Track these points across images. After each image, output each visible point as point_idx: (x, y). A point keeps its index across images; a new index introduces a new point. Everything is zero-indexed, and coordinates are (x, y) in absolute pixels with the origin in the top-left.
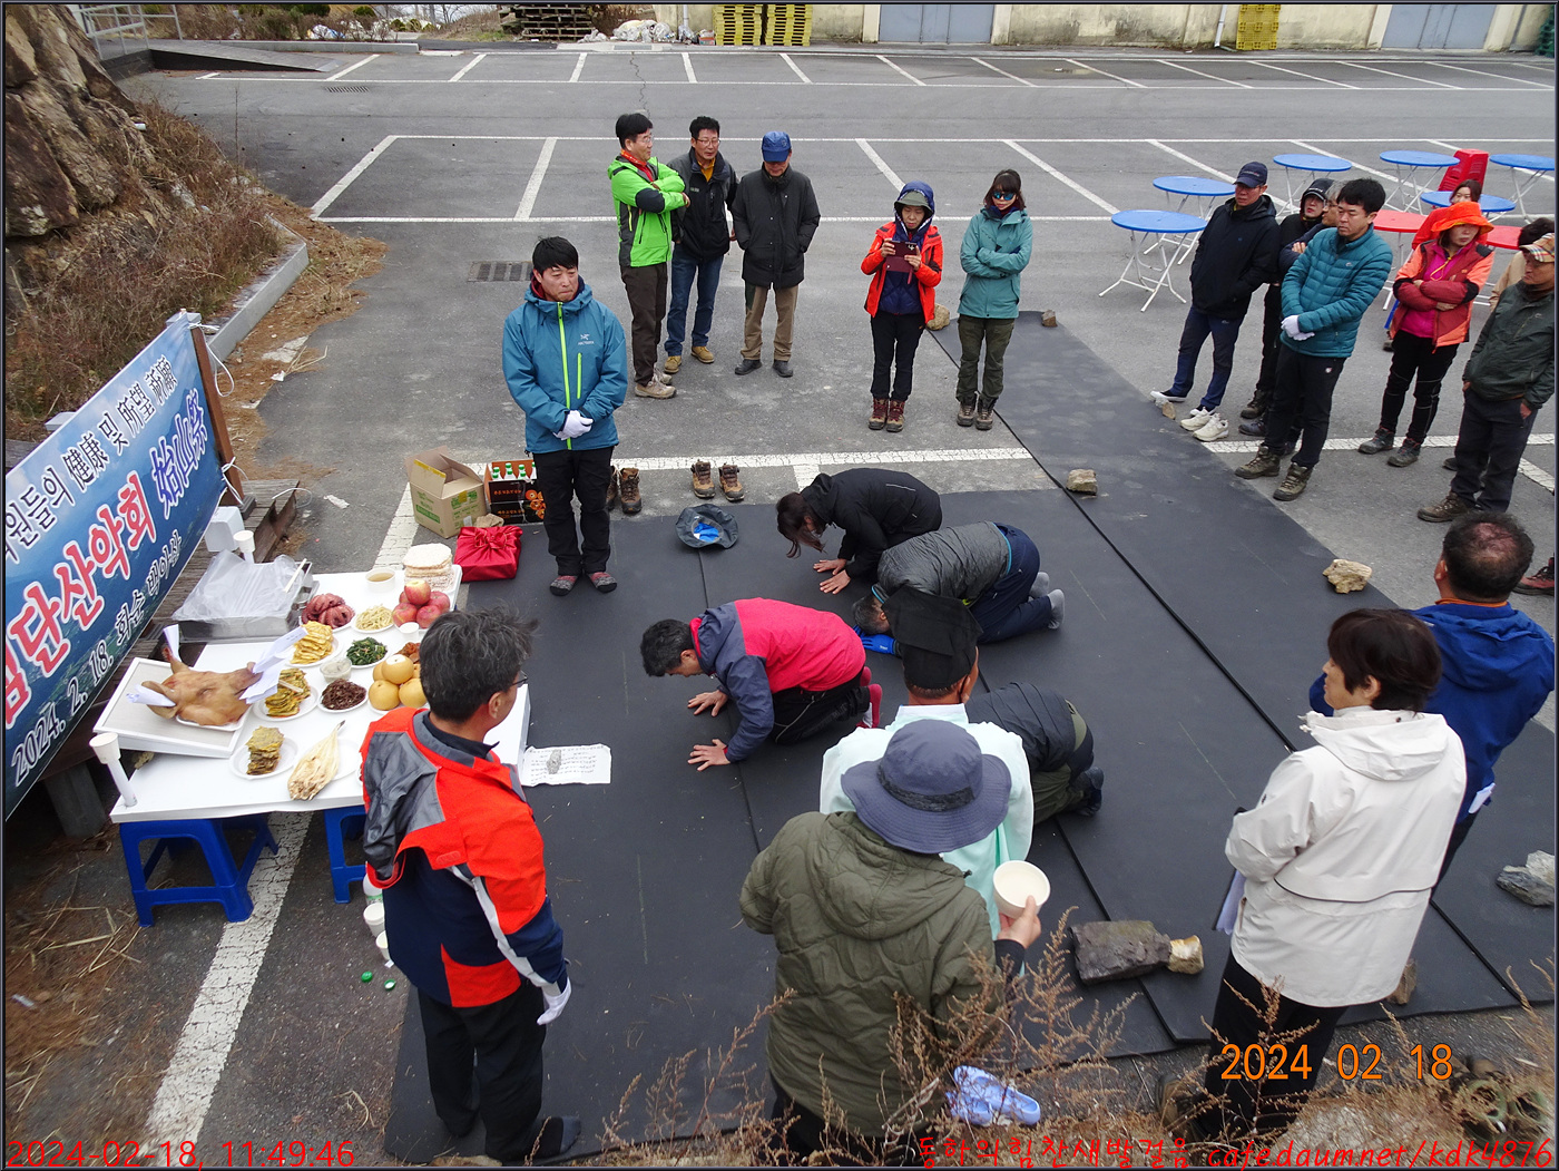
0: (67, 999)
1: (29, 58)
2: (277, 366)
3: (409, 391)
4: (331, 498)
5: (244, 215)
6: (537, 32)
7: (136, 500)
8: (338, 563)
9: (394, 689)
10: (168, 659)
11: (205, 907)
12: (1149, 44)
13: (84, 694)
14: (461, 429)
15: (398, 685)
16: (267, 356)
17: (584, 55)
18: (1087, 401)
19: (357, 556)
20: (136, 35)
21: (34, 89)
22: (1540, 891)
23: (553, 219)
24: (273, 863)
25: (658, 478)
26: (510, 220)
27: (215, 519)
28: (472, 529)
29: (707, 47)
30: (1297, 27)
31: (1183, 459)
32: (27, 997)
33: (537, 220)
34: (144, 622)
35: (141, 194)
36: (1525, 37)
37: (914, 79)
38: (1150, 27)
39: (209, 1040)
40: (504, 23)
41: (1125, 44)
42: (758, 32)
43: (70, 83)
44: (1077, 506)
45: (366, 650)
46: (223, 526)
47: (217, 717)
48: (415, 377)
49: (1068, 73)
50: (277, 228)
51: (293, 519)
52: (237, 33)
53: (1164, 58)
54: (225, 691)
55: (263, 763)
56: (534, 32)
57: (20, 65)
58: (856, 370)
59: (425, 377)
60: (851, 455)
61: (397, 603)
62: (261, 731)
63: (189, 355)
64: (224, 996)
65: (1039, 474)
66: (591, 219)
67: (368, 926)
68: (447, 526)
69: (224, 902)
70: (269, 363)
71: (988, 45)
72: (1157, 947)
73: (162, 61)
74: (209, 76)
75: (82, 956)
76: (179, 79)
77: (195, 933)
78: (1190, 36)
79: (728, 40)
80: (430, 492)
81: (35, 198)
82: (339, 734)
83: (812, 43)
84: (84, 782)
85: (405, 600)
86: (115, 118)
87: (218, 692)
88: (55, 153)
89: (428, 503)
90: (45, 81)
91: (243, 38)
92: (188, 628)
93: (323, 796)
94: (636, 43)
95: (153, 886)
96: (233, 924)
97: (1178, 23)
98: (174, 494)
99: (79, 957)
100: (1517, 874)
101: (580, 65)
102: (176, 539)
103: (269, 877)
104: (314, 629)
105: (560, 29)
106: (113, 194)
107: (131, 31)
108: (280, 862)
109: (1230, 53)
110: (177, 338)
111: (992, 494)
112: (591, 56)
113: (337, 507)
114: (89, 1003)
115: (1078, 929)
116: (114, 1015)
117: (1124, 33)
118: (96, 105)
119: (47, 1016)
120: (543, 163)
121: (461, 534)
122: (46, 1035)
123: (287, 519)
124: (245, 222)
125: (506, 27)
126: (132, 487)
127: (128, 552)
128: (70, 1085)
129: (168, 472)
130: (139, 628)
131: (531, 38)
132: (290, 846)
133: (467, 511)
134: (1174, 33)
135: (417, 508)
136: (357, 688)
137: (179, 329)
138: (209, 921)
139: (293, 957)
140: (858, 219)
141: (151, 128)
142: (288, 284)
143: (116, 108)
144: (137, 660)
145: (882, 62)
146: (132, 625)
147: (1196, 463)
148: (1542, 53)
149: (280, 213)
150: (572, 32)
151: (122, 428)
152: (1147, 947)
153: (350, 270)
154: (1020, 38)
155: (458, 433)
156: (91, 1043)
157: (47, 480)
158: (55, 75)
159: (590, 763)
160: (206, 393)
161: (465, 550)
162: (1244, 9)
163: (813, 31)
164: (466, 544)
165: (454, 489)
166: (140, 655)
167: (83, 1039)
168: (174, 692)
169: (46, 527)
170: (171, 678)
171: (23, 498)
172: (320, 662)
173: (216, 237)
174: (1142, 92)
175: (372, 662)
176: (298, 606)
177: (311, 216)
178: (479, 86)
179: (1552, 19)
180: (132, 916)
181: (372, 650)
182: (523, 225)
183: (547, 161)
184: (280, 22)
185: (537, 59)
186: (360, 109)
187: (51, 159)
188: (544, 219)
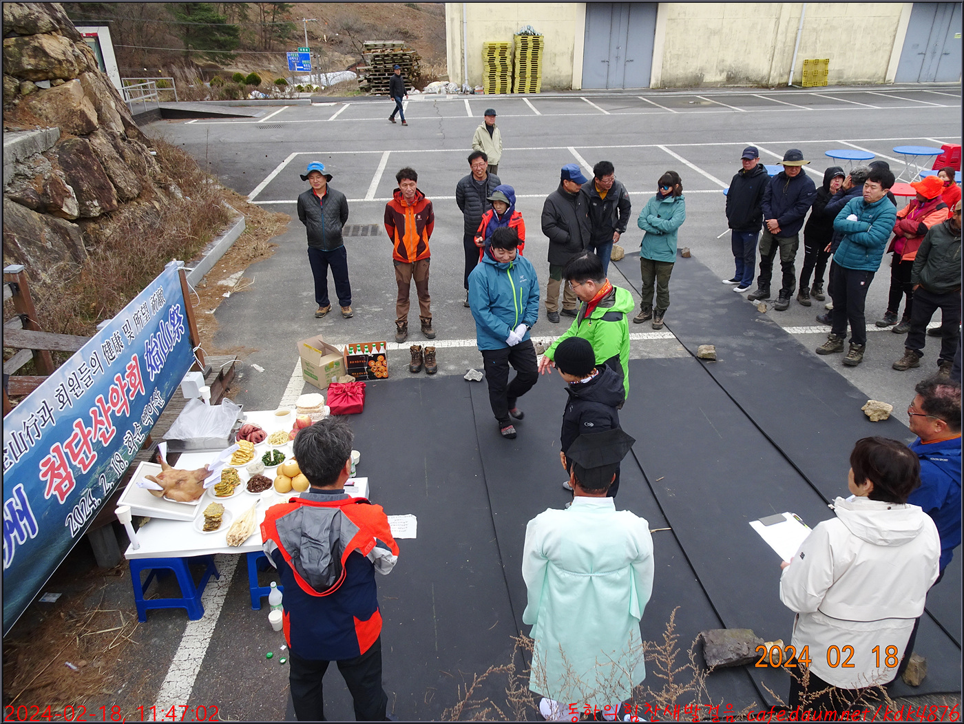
0: (96, 665)
1: (94, 118)
2: (226, 289)
3: (302, 302)
4: (255, 366)
5: (210, 202)
6: (380, 90)
8: (258, 405)
9: (289, 480)
10: (160, 462)
11: (176, 611)
12: (748, 85)
13: (112, 483)
14: (331, 324)
15: (292, 478)
16: (220, 283)
18: (710, 303)
19: (269, 401)
20: (152, 100)
21: (96, 135)
24: (216, 585)
25: (448, 352)
26: (362, 200)
27: (185, 379)
28: (336, 384)
29: (479, 96)
30: (840, 73)
31: (772, 338)
32: (73, 663)
33: (378, 200)
34: (146, 441)
35: (153, 192)
37: (603, 111)
38: (748, 75)
39: (177, 692)
40: (361, 86)
41: (732, 85)
42: (509, 86)
43: (115, 131)
44: (704, 367)
45: (273, 456)
46: (193, 384)
47: (187, 497)
48: (305, 294)
49: (697, 104)
50: (228, 208)
51: (233, 378)
52: (208, 97)
53: (757, 94)
54: (192, 481)
55: (212, 524)
56: (378, 90)
57: (89, 122)
61: (292, 429)
62: (212, 505)
63: (176, 285)
64: (186, 665)
65: (680, 348)
67: (270, 624)
68: (323, 383)
69: (187, 608)
70: (221, 287)
71: (648, 89)
72: (756, 646)
73: (166, 114)
74: (192, 122)
75: (105, 639)
76: (176, 124)
77: (170, 627)
78: (773, 80)
79: (492, 91)
80: (312, 362)
81: (94, 196)
82: (256, 507)
83: (542, 91)
84: (110, 535)
85: (297, 427)
86: (140, 149)
87: (188, 482)
88: (106, 170)
89: (311, 369)
90: (102, 131)
91: (212, 100)
92: (172, 444)
93: (247, 544)
94: (437, 95)
95: (147, 598)
96: (192, 622)
97: (765, 72)
99: (104, 640)
103: (214, 594)
104: (243, 444)
106: (137, 192)
107: (150, 98)
108: (220, 584)
109: (801, 89)
110: (170, 276)
111: (651, 361)
112: (411, 103)
113: (257, 371)
114: (109, 668)
115: (706, 633)
116: (122, 676)
117: (732, 79)
118: (130, 142)
119: (84, 675)
120: (382, 166)
121: (330, 387)
122: (84, 686)
123: (229, 379)
124: (210, 205)
125: (361, 88)
126: (134, 364)
130: (142, 445)
132: (226, 574)
133: (334, 373)
134: (762, 78)
135: (305, 372)
136: (267, 479)
137: (172, 271)
138: (179, 620)
139: (226, 642)
141: (159, 154)
142: (234, 238)
143: (140, 143)
144: (142, 463)
145: (584, 101)
147: (779, 340)
149: (230, 200)
152: (750, 646)
153: (269, 232)
154: (668, 85)
155: (329, 327)
156: (108, 693)
157: (92, 359)
158: (108, 127)
159: (404, 526)
160: (186, 307)
161: (332, 396)
162: (806, 63)
163: (542, 84)
164: (332, 393)
165: (327, 360)
166: (144, 460)
167: (104, 690)
168: (163, 482)
169: (88, 387)
170: (162, 473)
171: (79, 369)
172: (245, 464)
173: (194, 215)
174: (743, 114)
175: (276, 464)
176: (234, 431)
177: (248, 201)
178: (346, 123)
180: (134, 616)
181: (276, 457)
182: (370, 202)
183: (385, 165)
184: (233, 90)
185: (379, 106)
186: (277, 138)
187: (104, 174)
188: (382, 199)
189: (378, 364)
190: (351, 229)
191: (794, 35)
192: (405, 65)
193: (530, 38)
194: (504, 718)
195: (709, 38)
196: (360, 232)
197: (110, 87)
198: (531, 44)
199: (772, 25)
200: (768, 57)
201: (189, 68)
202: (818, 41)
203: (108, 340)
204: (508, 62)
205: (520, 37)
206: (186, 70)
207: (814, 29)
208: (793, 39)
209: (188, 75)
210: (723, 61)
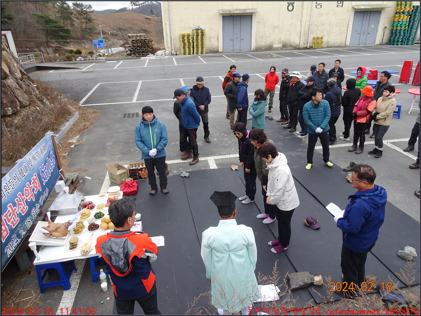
1: (7, 72)
2: (72, 144)
3: (107, 148)
4: (87, 177)
5: (62, 106)
6: (136, 55)
7: (36, 180)
8: (90, 193)
9: (107, 224)
11: (58, 287)
12: (291, 48)
13: (26, 232)
14: (121, 156)
15: (108, 223)
16: (69, 141)
17: (148, 60)
18: (282, 138)
19: (95, 191)
20: (33, 62)
21: (9, 78)
22: (408, 256)
23: (142, 101)
24: (76, 274)
25: (173, 165)
26: (131, 102)
27: (57, 184)
28: (125, 182)
29: (179, 56)
30: (328, 42)
33: (138, 102)
34: (40, 212)
35: (35, 102)
36: (385, 41)
37: (232, 61)
38: (291, 44)
40: (127, 53)
41: (285, 49)
42: (192, 51)
43: (17, 76)
45: (99, 215)
46: (60, 185)
47: (61, 235)
48: (108, 144)
49: (271, 57)
50: (71, 108)
51: (78, 183)
52: (58, 60)
53: (295, 52)
54: (63, 228)
55: (73, 246)
56: (135, 55)
57: (5, 73)
58: (222, 134)
59: (111, 144)
60: (222, 156)
61: (107, 202)
62: (73, 238)
63: (50, 142)
67: (102, 288)
68: (119, 182)
69: (63, 285)
70: (70, 143)
71: (250, 51)
72: (310, 278)
73: (39, 68)
74: (51, 71)
75: (26, 303)
76: (44, 72)
77: (56, 294)
78: (301, 46)
79: (185, 54)
80: (113, 173)
81: (9, 105)
82: (92, 237)
83: (206, 53)
84: (25, 256)
85: (109, 201)
86: (29, 84)
87: (61, 228)
88: (14, 94)
89: (113, 176)
90: (11, 76)
91: (60, 61)
92: (53, 212)
93: (90, 254)
94: (161, 56)
95: (44, 282)
96: (66, 291)
97: (298, 43)
98: (46, 178)
99: (24, 303)
100: (402, 252)
101: (147, 62)
102: (47, 190)
104: (85, 210)
105: (141, 54)
106: (28, 103)
107: (31, 62)
108: (78, 274)
109: (313, 49)
110: (47, 138)
112: (150, 60)
113: (88, 179)
115: (290, 275)
117: (285, 46)
118: (24, 81)
121: (122, 183)
123: (76, 183)
124: (63, 107)
125: (127, 54)
126: (35, 177)
127: (34, 194)
129: (45, 173)
132: (80, 268)
133: (123, 177)
134: (297, 45)
135: (110, 177)
136: (97, 225)
137: (48, 136)
138: (59, 291)
139: (82, 299)
140: (220, 96)
141: (38, 86)
142: (74, 121)
143: (29, 82)
144: (39, 222)
145: (224, 57)
146: (37, 213)
148: (390, 44)
149: (71, 104)
150: (145, 54)
151: (33, 162)
152: (308, 278)
153: (90, 118)
154: (259, 49)
157: (14, 176)
158: (14, 75)
159: (159, 241)
160: (55, 152)
161: (123, 188)
162: (314, 38)
163: (206, 50)
164: (123, 186)
165: (120, 172)
166: (39, 221)
168: (49, 229)
169: (13, 189)
170: (49, 225)
171: (9, 181)
172: (87, 219)
173: (55, 112)
174: (290, 60)
175: (101, 218)
176: (81, 205)
177: (79, 105)
178: (121, 69)
179: (391, 36)
180: (39, 291)
181: (100, 215)
182: (134, 103)
183: (140, 87)
184: (70, 57)
185: (136, 62)
186: (91, 77)
187: (13, 96)
188: (140, 102)
189: (143, 172)
190: (127, 115)
191: (308, 27)
192: (146, 44)
193: (200, 31)
194: (208, 313)
195: (274, 29)
196: (131, 116)
197: (14, 58)
198: (200, 34)
199: (299, 24)
200: (298, 37)
201: (49, 48)
202: (318, 30)
203: (21, 168)
204: (191, 41)
205: (195, 31)
206: (47, 49)
207: (316, 25)
208: (308, 29)
209: (48, 51)
210: (280, 38)
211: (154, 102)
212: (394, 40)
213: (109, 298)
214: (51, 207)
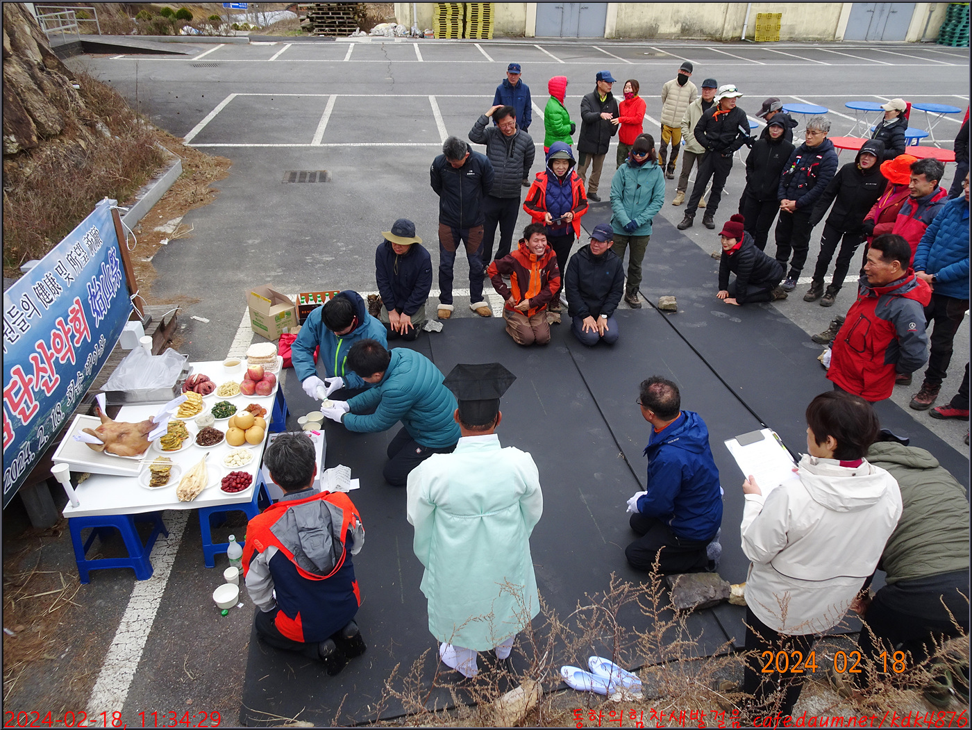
0: (35, 629)
1: (7, 43)
2: (164, 236)
3: (247, 250)
4: (198, 317)
5: (142, 142)
6: (323, 30)
7: (79, 315)
9: (241, 433)
10: (99, 415)
11: (122, 571)
12: (702, 38)
13: (47, 436)
14: (280, 274)
15: (245, 430)
16: (157, 229)
17: (353, 44)
19: (216, 352)
20: (73, 32)
21: (10, 62)
23: (336, 145)
24: (165, 543)
26: (308, 145)
27: (126, 329)
28: (288, 335)
29: (429, 40)
30: (792, 28)
32: (11, 630)
33: (326, 145)
34: (84, 392)
35: (75, 128)
36: (931, 33)
37: (557, 59)
38: (702, 27)
39: (126, 654)
40: (302, 25)
41: (687, 38)
42: (460, 30)
43: (32, 59)
44: (665, 318)
45: (224, 408)
46: (131, 333)
47: (130, 451)
48: (250, 242)
49: (652, 55)
50: (162, 150)
51: (175, 329)
52: (135, 31)
53: (711, 47)
54: (135, 434)
55: (160, 479)
56: (321, 30)
59: (257, 241)
61: (243, 380)
63: (110, 226)
64: (135, 626)
66: (359, 145)
68: (274, 333)
69: (135, 568)
70: (158, 233)
71: (603, 39)
72: (722, 588)
73: (88, 48)
74: (118, 57)
75: (44, 603)
76: (100, 59)
77: (116, 587)
78: (726, 33)
79: (442, 35)
80: (261, 312)
81: (11, 130)
82: (206, 461)
83: (494, 37)
84: (45, 493)
85: (248, 377)
86: (61, 81)
87: (131, 435)
88: (23, 103)
89: (260, 319)
90: (16, 58)
91: (139, 34)
92: (109, 395)
93: (199, 500)
94: (385, 37)
95: (89, 558)
96: (140, 582)
97: (719, 25)
98: (102, 312)
101: (350, 51)
102: (103, 340)
104: (190, 396)
105: (337, 29)
106: (59, 128)
107: (68, 29)
108: (170, 543)
109: (752, 43)
110: (102, 215)
112: (357, 45)
113: (201, 323)
114: (49, 632)
116: (65, 639)
117: (686, 31)
118: (49, 73)
119: (22, 641)
120: (328, 111)
121: (281, 338)
122: (23, 652)
123: (171, 330)
124: (142, 145)
125: (303, 28)
126: (77, 307)
127: (74, 347)
128: (38, 684)
129: (98, 298)
130: (80, 396)
131: (319, 34)
132: (176, 532)
133: (285, 324)
134: (717, 31)
135: (254, 322)
136: (218, 432)
137: (104, 209)
138: (125, 580)
139: (179, 602)
141: (83, 88)
142: (170, 183)
143: (61, 75)
144: (78, 415)
145: (537, 49)
146: (76, 394)
148: (941, 43)
149: (164, 141)
150: (345, 31)
151: (70, 270)
152: (716, 589)
153: (208, 176)
154: (623, 34)
155: (278, 276)
156: (51, 657)
158: (23, 54)
160: (121, 250)
161: (284, 348)
162: (759, 16)
163: (495, 30)
164: (284, 344)
165: (276, 310)
166: (80, 413)
167: (45, 655)
168: (103, 435)
169: (23, 331)
170: (101, 426)
172: (194, 417)
173: (124, 155)
175: (227, 416)
177: (183, 143)
178: (288, 63)
179: (947, 22)
180: (76, 578)
181: (227, 408)
182: (316, 148)
183: (332, 109)
184: (162, 24)
185: (323, 47)
186: (213, 78)
187: (21, 106)
188: (330, 145)
190: (298, 176)
192: (349, 4)
196: (307, 179)
200: (722, 9)
210: (678, 11)
211: (364, 147)
212: (954, 34)
213: (243, 605)
214: (109, 383)
